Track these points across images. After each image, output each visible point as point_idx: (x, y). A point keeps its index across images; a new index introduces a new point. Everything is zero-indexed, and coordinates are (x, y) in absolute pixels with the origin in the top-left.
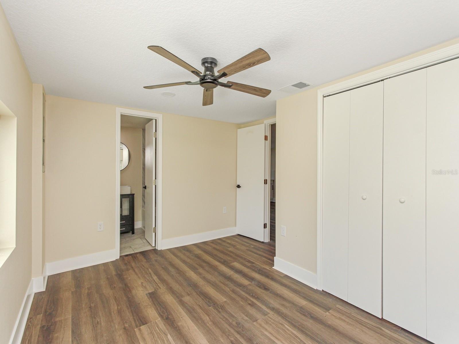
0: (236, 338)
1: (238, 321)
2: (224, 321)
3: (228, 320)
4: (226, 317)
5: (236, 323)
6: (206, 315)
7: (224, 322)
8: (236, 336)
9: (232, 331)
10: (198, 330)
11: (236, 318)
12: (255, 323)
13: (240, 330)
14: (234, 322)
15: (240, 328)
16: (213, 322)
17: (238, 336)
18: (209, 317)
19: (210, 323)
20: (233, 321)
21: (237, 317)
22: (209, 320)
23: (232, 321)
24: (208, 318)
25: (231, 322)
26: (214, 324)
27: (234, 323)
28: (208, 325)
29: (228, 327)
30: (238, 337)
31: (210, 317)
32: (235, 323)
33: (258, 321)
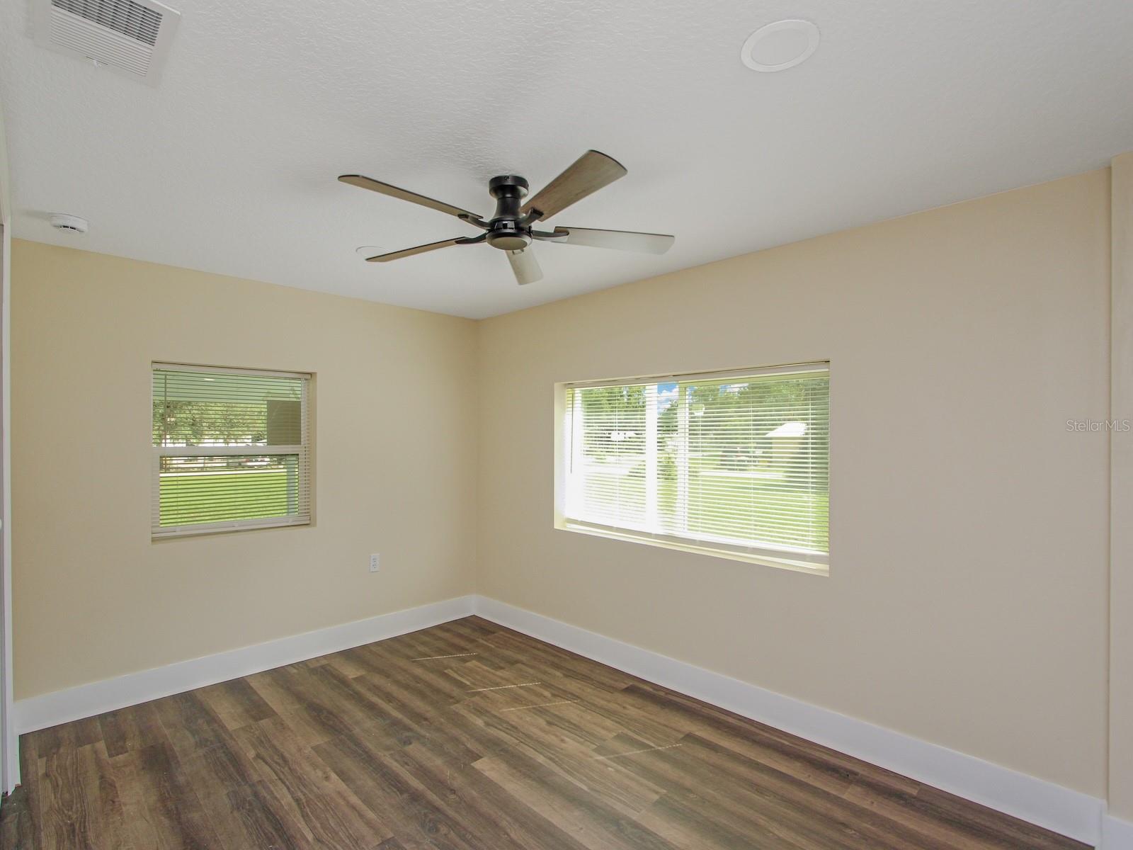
0: (443, 800)
1: (431, 835)
2: (470, 833)
3: (460, 837)
4: (464, 844)
5: (438, 830)
6: (519, 842)
7: (470, 830)
8: (442, 803)
9: (451, 813)
10: (529, 805)
11: (435, 845)
12: (390, 835)
13: (431, 816)
14: (444, 832)
15: (430, 821)
16: (497, 825)
17: (438, 802)
18: (511, 839)
19: (504, 823)
20: (445, 835)
21: (433, 846)
22: (509, 831)
23: (449, 836)
24: (512, 835)
25: (452, 832)
26: (495, 822)
27: (444, 830)
28: (508, 819)
29: (459, 818)
30: (439, 800)
31: (508, 839)
32: (442, 829)
33: (378, 843)
